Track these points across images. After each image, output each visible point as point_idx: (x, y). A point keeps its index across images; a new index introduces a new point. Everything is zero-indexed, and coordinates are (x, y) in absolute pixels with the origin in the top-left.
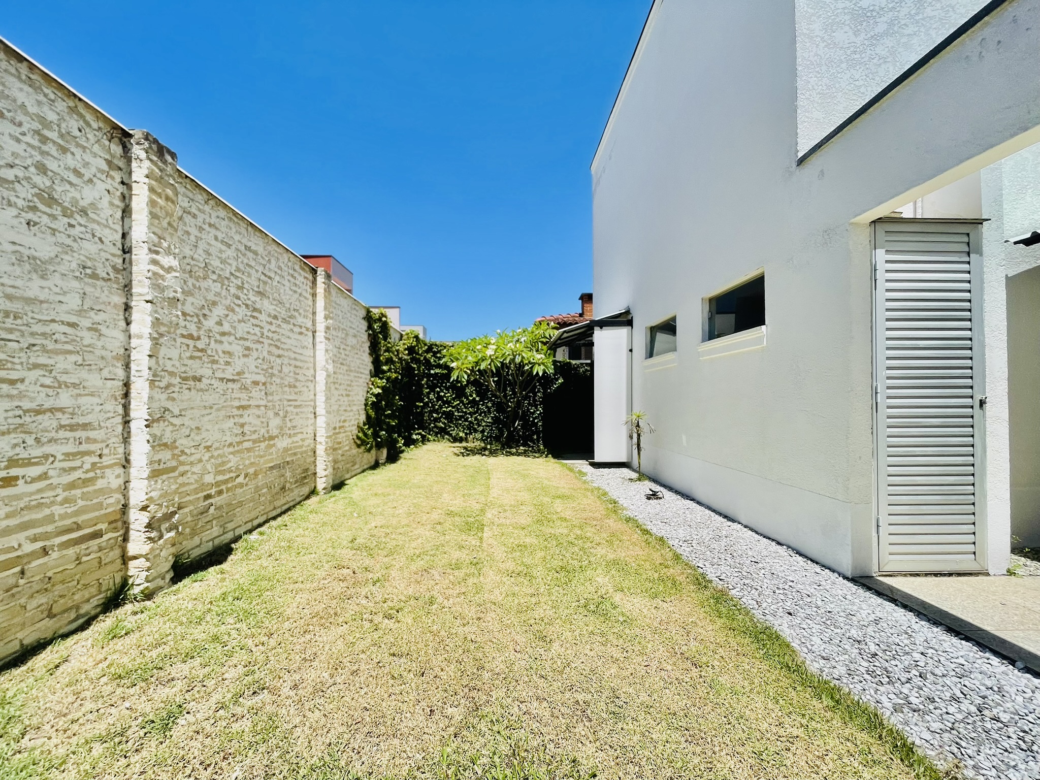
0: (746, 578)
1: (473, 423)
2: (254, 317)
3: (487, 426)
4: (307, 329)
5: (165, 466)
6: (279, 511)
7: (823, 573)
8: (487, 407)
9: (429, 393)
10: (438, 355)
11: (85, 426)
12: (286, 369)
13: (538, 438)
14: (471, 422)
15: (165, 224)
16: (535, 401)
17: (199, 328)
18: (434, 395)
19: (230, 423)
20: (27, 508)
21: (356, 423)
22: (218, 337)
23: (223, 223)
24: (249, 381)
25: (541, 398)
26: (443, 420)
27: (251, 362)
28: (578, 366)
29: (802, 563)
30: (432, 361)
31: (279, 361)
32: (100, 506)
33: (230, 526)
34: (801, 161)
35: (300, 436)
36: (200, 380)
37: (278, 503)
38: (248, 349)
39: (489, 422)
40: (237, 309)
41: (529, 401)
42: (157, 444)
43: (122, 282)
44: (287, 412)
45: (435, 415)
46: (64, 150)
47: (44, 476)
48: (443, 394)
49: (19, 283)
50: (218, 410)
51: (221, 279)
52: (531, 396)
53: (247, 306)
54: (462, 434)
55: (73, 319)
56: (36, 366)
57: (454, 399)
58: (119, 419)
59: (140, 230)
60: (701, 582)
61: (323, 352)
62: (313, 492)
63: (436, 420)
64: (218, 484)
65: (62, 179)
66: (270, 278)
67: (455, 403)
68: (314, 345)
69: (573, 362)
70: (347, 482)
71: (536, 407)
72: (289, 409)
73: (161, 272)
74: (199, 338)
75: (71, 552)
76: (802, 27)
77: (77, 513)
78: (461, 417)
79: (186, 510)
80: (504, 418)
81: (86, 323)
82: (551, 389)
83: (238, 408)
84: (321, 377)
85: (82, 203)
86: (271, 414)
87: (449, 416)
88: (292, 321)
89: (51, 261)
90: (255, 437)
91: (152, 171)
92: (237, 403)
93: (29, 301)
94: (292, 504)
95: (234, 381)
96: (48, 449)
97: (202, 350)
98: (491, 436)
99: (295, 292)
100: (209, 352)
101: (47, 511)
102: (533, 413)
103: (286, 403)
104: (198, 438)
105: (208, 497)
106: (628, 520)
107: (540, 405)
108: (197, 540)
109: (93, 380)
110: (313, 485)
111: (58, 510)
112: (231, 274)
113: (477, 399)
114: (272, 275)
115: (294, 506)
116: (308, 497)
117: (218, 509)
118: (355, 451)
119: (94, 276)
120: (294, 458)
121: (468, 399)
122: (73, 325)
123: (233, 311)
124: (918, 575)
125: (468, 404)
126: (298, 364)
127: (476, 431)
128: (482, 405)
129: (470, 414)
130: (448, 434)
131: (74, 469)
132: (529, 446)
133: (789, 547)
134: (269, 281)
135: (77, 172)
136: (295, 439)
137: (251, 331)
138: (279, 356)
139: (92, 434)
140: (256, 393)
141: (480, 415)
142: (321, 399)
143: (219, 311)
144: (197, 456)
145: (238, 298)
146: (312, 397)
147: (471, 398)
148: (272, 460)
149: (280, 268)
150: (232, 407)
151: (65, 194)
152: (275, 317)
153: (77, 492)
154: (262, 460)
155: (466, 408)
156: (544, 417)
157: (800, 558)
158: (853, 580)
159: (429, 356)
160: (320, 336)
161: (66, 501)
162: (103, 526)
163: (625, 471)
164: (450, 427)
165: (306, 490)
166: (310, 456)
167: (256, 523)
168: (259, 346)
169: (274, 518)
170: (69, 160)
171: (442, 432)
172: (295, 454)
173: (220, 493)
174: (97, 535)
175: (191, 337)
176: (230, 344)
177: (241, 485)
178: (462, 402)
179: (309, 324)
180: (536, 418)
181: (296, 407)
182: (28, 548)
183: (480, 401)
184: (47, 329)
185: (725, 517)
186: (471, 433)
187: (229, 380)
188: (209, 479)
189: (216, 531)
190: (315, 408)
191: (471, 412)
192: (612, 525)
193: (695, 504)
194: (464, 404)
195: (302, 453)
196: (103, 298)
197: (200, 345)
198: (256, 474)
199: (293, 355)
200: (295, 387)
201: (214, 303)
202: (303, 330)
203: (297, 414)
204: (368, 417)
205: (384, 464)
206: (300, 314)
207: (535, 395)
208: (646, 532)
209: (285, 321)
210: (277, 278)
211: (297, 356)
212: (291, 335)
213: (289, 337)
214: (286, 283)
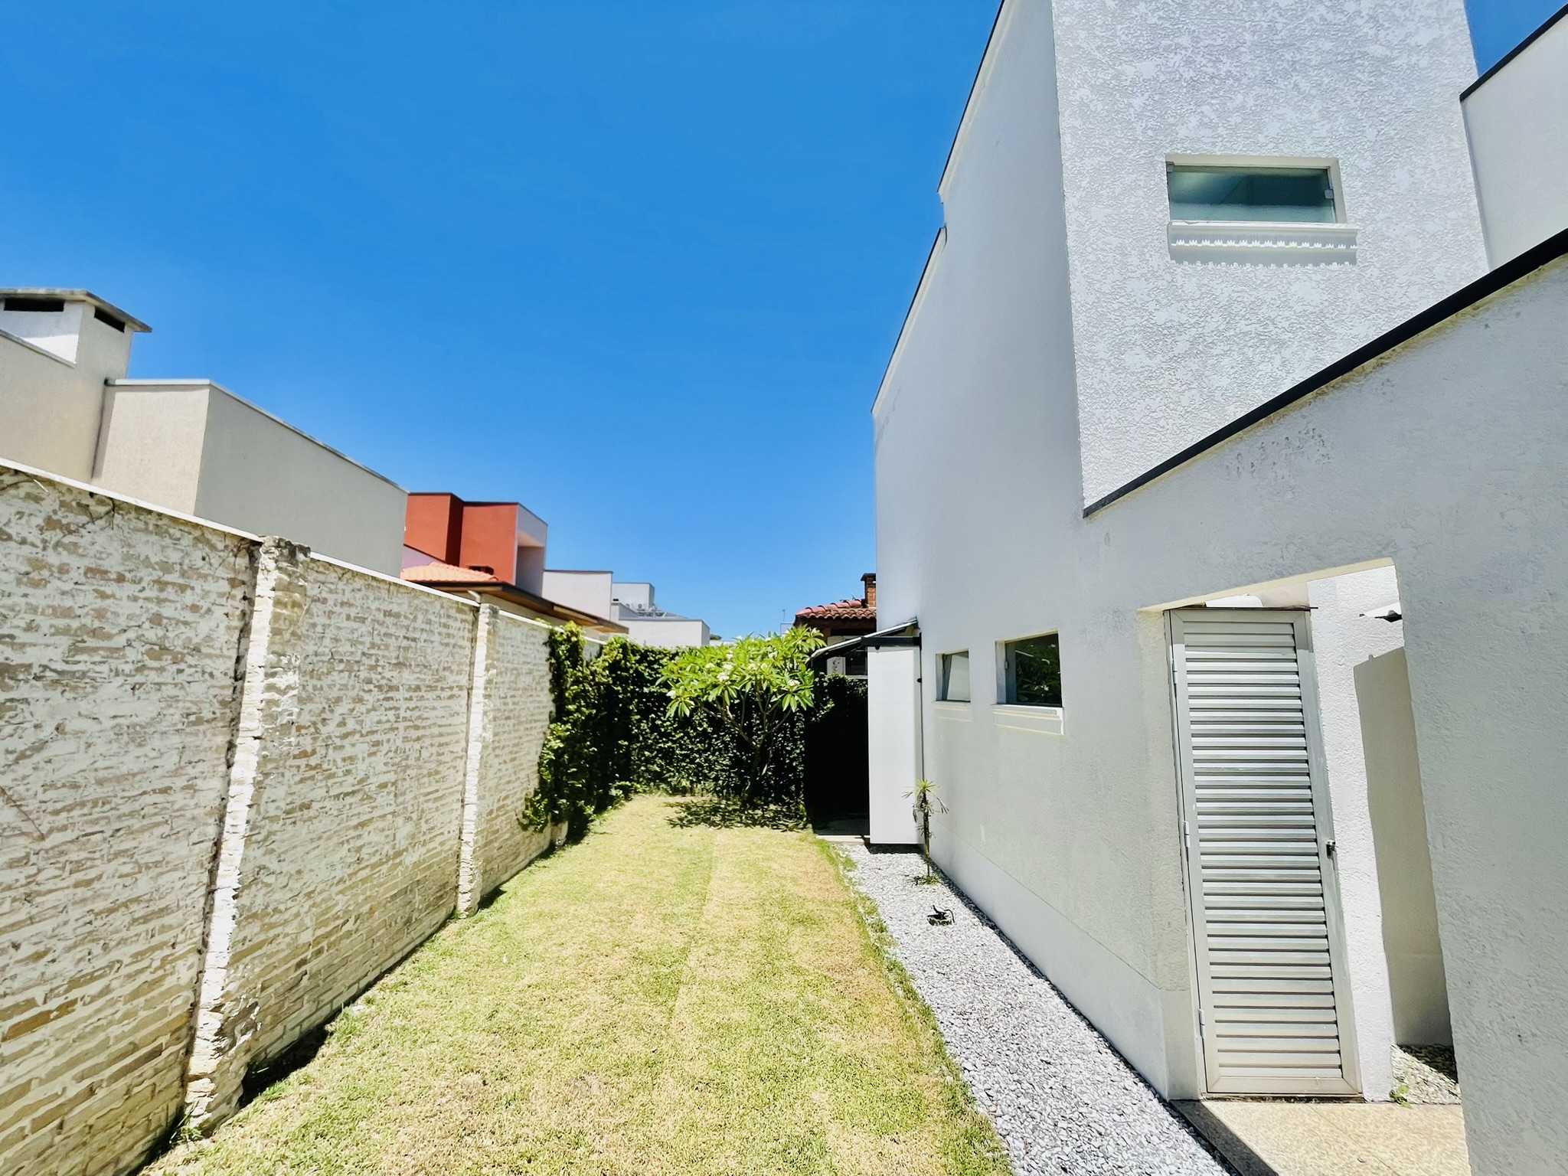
0: (1026, 1094)
1: (702, 766)
2: (387, 699)
3: (723, 770)
4: (461, 688)
5: (251, 943)
6: (399, 956)
7: (1135, 1089)
8: (723, 742)
9: (639, 721)
10: (656, 666)
11: (163, 912)
12: (425, 754)
13: (798, 789)
14: (699, 765)
15: (287, 636)
16: (793, 734)
17: (315, 739)
18: (647, 724)
19: (343, 851)
20: (80, 1038)
21: (523, 795)
22: (338, 742)
23: (359, 595)
24: (373, 787)
25: (801, 729)
26: (659, 761)
27: (379, 761)
28: (855, 685)
29: (1111, 1069)
30: (646, 674)
31: (417, 746)
32: (164, 1012)
33: (327, 997)
34: (1088, 512)
35: (439, 839)
36: (308, 807)
37: (398, 946)
38: (377, 744)
39: (726, 765)
40: (366, 696)
41: (785, 733)
42: (244, 917)
43: (229, 715)
44: (423, 811)
45: (647, 753)
46: (183, 588)
47: (107, 990)
48: (659, 722)
49: (113, 761)
50: (329, 838)
51: (350, 668)
52: (787, 727)
53: (380, 687)
54: (685, 783)
55: (167, 783)
56: (117, 855)
57: (675, 730)
58: (203, 890)
59: (258, 653)
60: (958, 1102)
61: (480, 716)
62: (452, 916)
63: (648, 761)
64: (317, 941)
65: (178, 622)
66: (414, 640)
67: (677, 736)
68: (468, 706)
69: (849, 678)
70: (503, 888)
71: (795, 742)
72: (425, 806)
73: (276, 696)
74: (314, 752)
75: (121, 1085)
76: (1082, 348)
77: (136, 1030)
78: (686, 756)
79: (271, 990)
80: (748, 758)
81: (181, 782)
82: (816, 717)
83: (356, 827)
84: (475, 750)
85: (196, 640)
86: (400, 821)
87: (668, 755)
88: (440, 685)
89: (153, 721)
90: (374, 860)
91: (279, 580)
92: (355, 822)
93: (119, 779)
94: (418, 942)
95: (353, 793)
96: (114, 955)
97: (317, 767)
98: (728, 786)
99: (447, 645)
100: (325, 766)
101: (102, 1036)
102: (790, 753)
103: (422, 799)
104: (297, 885)
105: (304, 962)
106: (893, 966)
107: (801, 740)
108: (279, 1029)
109: (179, 850)
110: (452, 905)
111: (115, 1030)
112: (364, 654)
113: (710, 730)
114: (417, 635)
115: (421, 945)
116: (443, 925)
117: (313, 977)
118: (520, 835)
119: (199, 721)
120: (428, 873)
121: (695, 730)
122: (165, 791)
123: (360, 700)
124: (1263, 1099)
125: (695, 737)
126: (443, 740)
127: (706, 778)
128: (717, 739)
129: (698, 752)
130: (665, 781)
131: (142, 971)
132: (784, 803)
133: (1102, 1035)
134: (413, 644)
135: (195, 608)
136: (430, 846)
137: (384, 719)
138: (418, 739)
139: (167, 920)
140: (383, 800)
141: (713, 754)
142: (472, 780)
143: (342, 709)
144: (294, 910)
145: (369, 682)
146: (461, 779)
147: (701, 729)
148: (395, 885)
149: (429, 622)
150: (348, 828)
151: (176, 639)
152: (418, 688)
153: (141, 1001)
154: (382, 889)
155: (692, 743)
156: (807, 758)
157: (1111, 1059)
158: (1170, 1105)
159: (641, 668)
160: (478, 694)
161: (127, 1016)
162: (163, 1040)
163: (914, 858)
164: (669, 771)
165: (441, 915)
166: (451, 863)
167: (363, 983)
168: (391, 735)
169: (390, 970)
170: (189, 598)
171: (658, 778)
172: (429, 867)
173: (319, 952)
174: (157, 1052)
175: (304, 754)
176: (353, 745)
177: (349, 934)
178: (687, 734)
179: (464, 680)
180: (794, 759)
181: (436, 800)
182: (74, 1090)
183: (713, 733)
184: (136, 806)
185: (1031, 966)
186: (699, 781)
187: (347, 794)
188: (306, 937)
189: (307, 1008)
190: (463, 793)
191: (699, 750)
192: (862, 980)
193: (995, 937)
194: (689, 738)
195: (439, 863)
196: (206, 744)
197: (313, 761)
198: (372, 911)
199: (437, 731)
200: (437, 772)
201: (338, 700)
202: (455, 691)
203: (437, 809)
204: (542, 782)
205: (562, 847)
206: (452, 672)
207: (793, 725)
208: (911, 993)
209: (431, 688)
210: (424, 636)
211: (443, 730)
212: (437, 704)
213: (434, 708)
214: (436, 638)
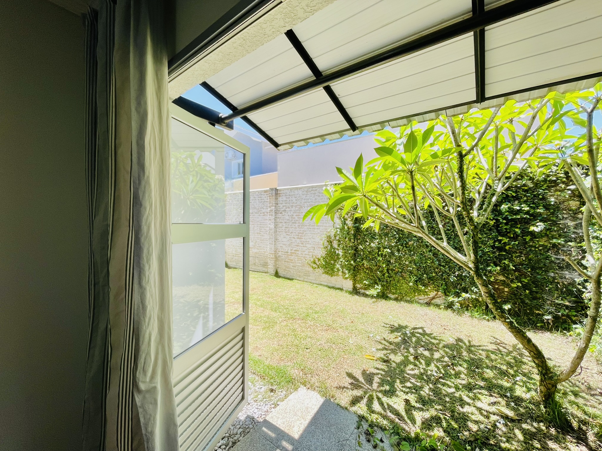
6: (253, 270)
12: (255, 228)
33: (238, 265)
64: (235, 254)
72: (257, 240)
88: (259, 212)
94: (258, 270)
99: (262, 202)
103: (256, 238)
117: (235, 259)
120: (260, 257)
126: (261, 226)
136: (261, 251)
138: (253, 224)
149: (255, 198)
172: (260, 255)
173: (236, 256)
181: (261, 240)
188: (234, 252)
189: (235, 264)
195: (264, 256)
199: (259, 223)
200: (260, 234)
202: (265, 214)
203: (261, 242)
209: (256, 213)
210: (253, 201)
211: (261, 223)
212: (259, 217)
213: (258, 218)
214: (257, 201)
